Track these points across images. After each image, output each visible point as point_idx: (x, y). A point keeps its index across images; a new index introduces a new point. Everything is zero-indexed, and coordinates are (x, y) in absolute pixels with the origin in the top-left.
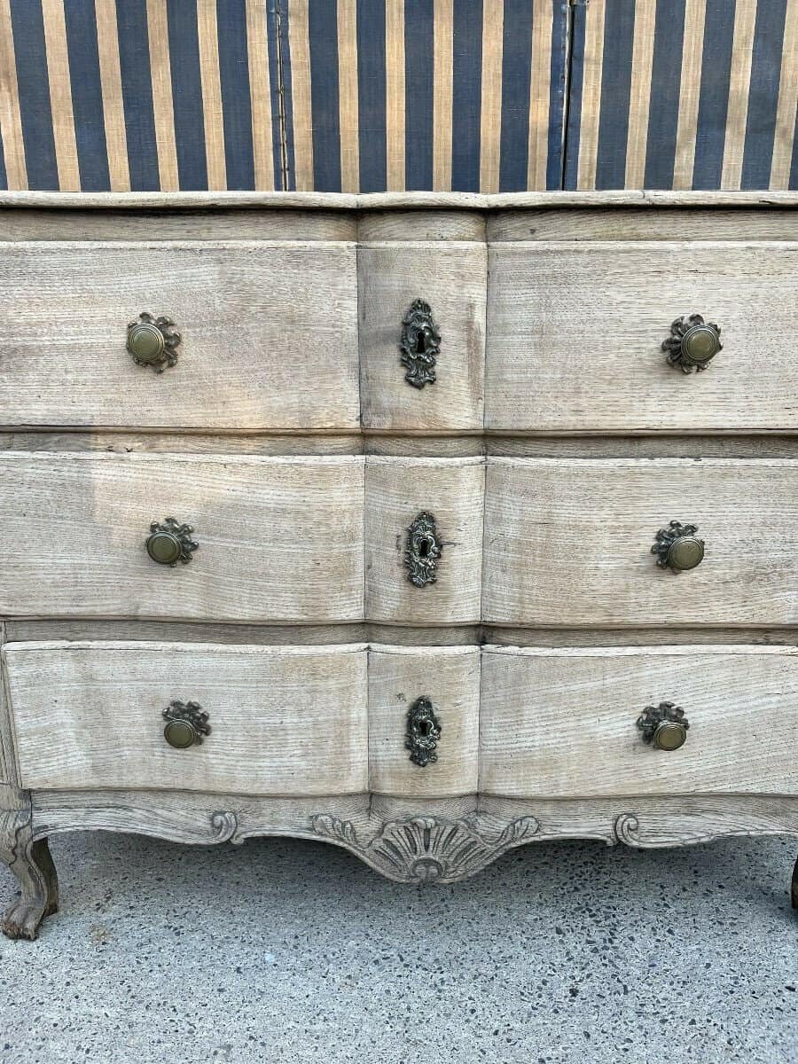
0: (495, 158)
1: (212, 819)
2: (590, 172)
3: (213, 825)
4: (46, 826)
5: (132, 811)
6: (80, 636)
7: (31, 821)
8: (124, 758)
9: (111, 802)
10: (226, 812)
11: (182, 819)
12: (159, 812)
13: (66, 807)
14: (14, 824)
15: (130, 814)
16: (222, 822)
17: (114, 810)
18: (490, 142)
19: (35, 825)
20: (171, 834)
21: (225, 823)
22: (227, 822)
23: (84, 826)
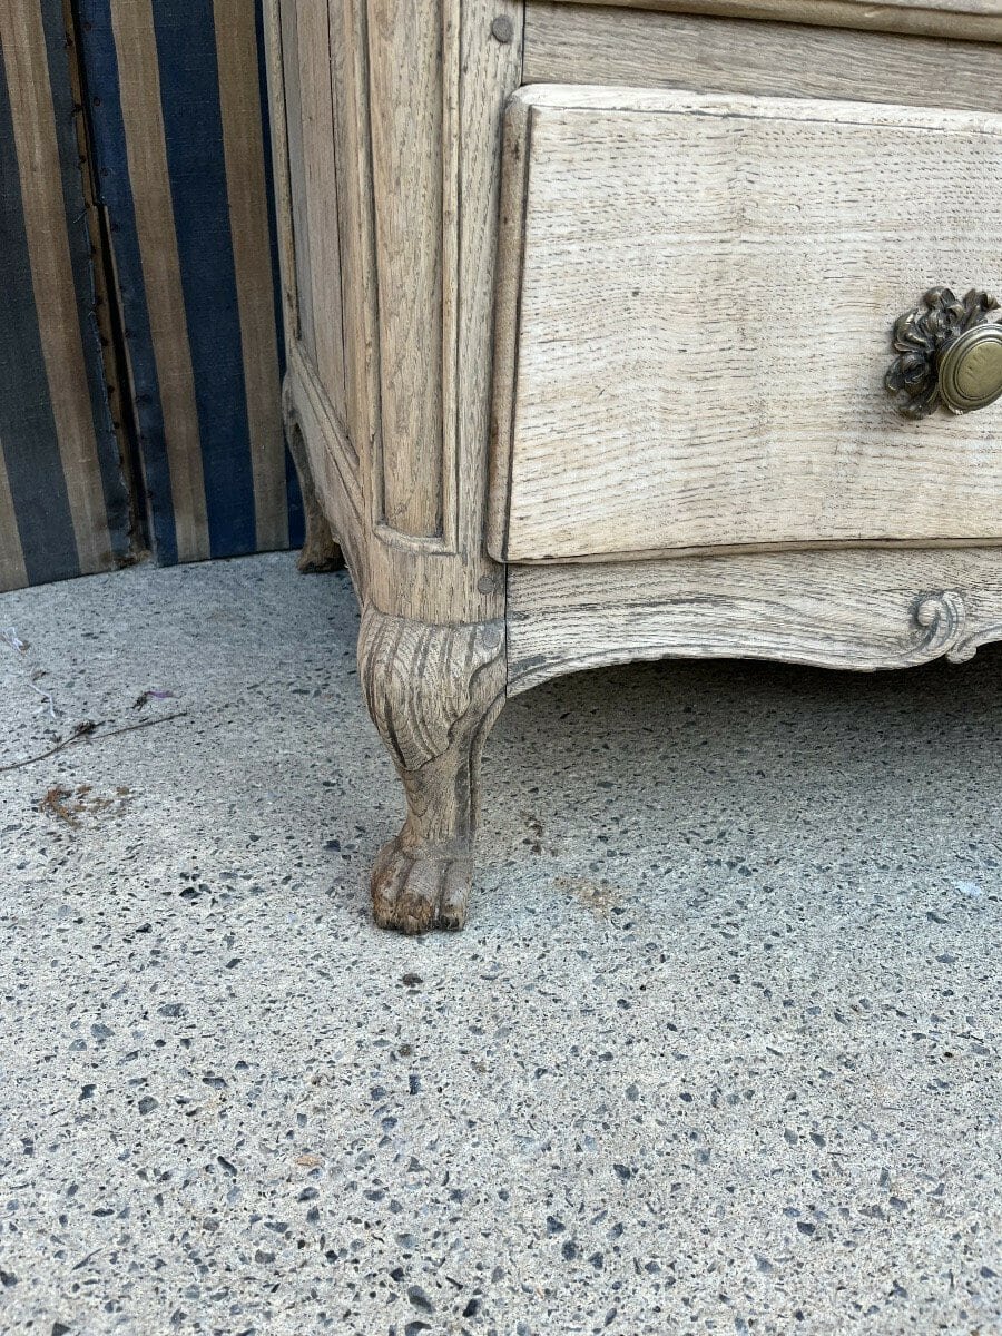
1: (915, 611)
3: (916, 622)
4: (540, 658)
5: (731, 606)
6: (722, 78)
7: (507, 645)
8: (763, 463)
9: (687, 587)
10: (942, 592)
11: (846, 616)
12: (796, 603)
13: (583, 607)
14: (469, 659)
15: (729, 614)
16: (937, 613)
17: (694, 608)
19: (515, 657)
20: (822, 653)
21: (943, 616)
22: (948, 610)
23: (630, 650)
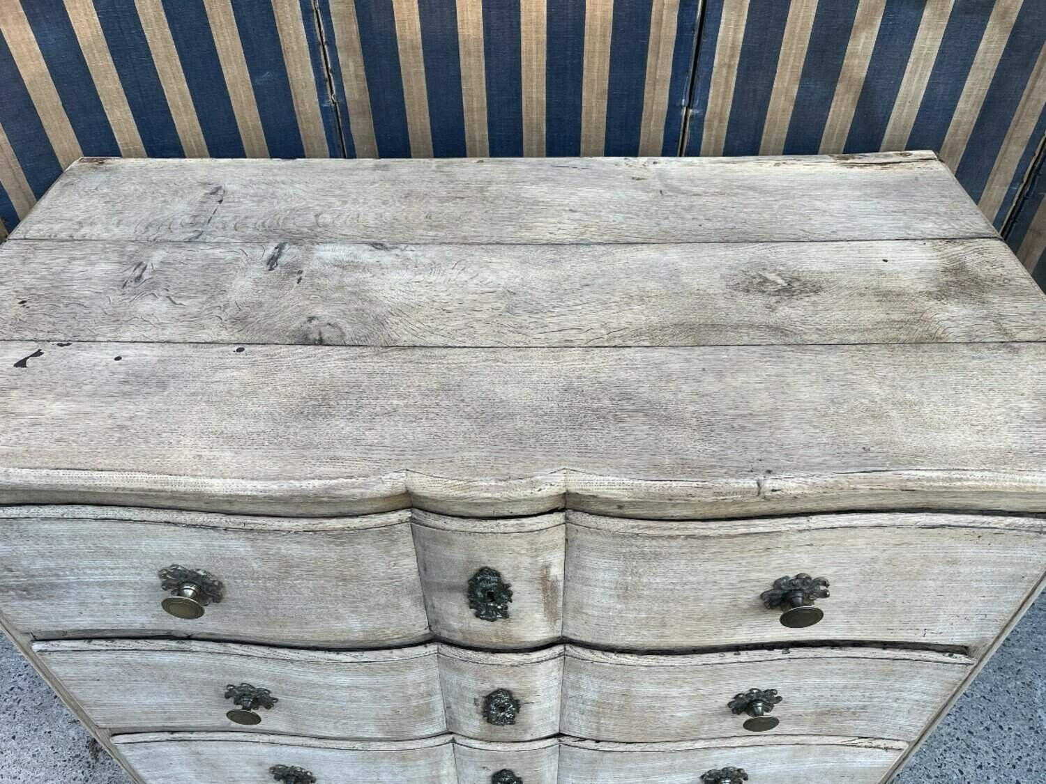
0: (605, 36)
2: (732, 56)
18: (598, 13)
